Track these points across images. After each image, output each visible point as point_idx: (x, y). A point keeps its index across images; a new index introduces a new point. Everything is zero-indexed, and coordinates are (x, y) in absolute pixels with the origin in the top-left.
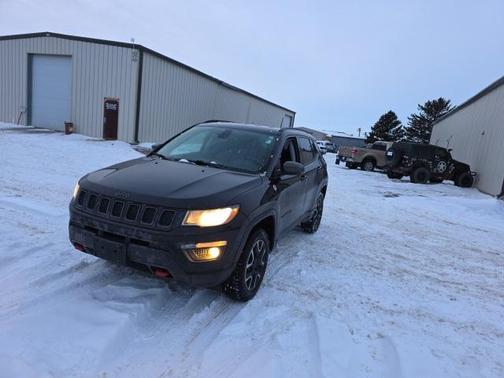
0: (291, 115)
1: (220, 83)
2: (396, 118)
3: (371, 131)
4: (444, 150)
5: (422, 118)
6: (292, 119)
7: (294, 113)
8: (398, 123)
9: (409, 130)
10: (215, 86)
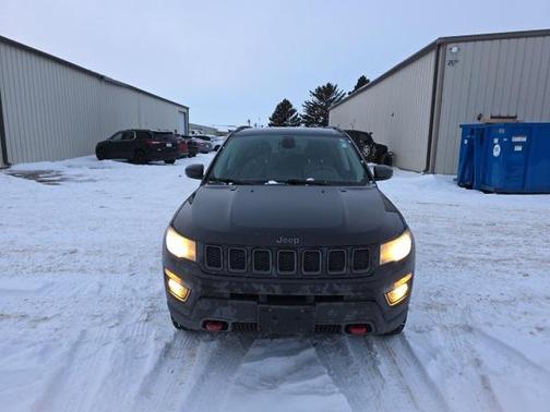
0: (184, 111)
1: (101, 78)
2: (291, 106)
3: (269, 122)
4: (366, 134)
5: (315, 105)
6: (186, 115)
7: (188, 109)
8: (294, 111)
9: (305, 117)
10: (95, 81)
